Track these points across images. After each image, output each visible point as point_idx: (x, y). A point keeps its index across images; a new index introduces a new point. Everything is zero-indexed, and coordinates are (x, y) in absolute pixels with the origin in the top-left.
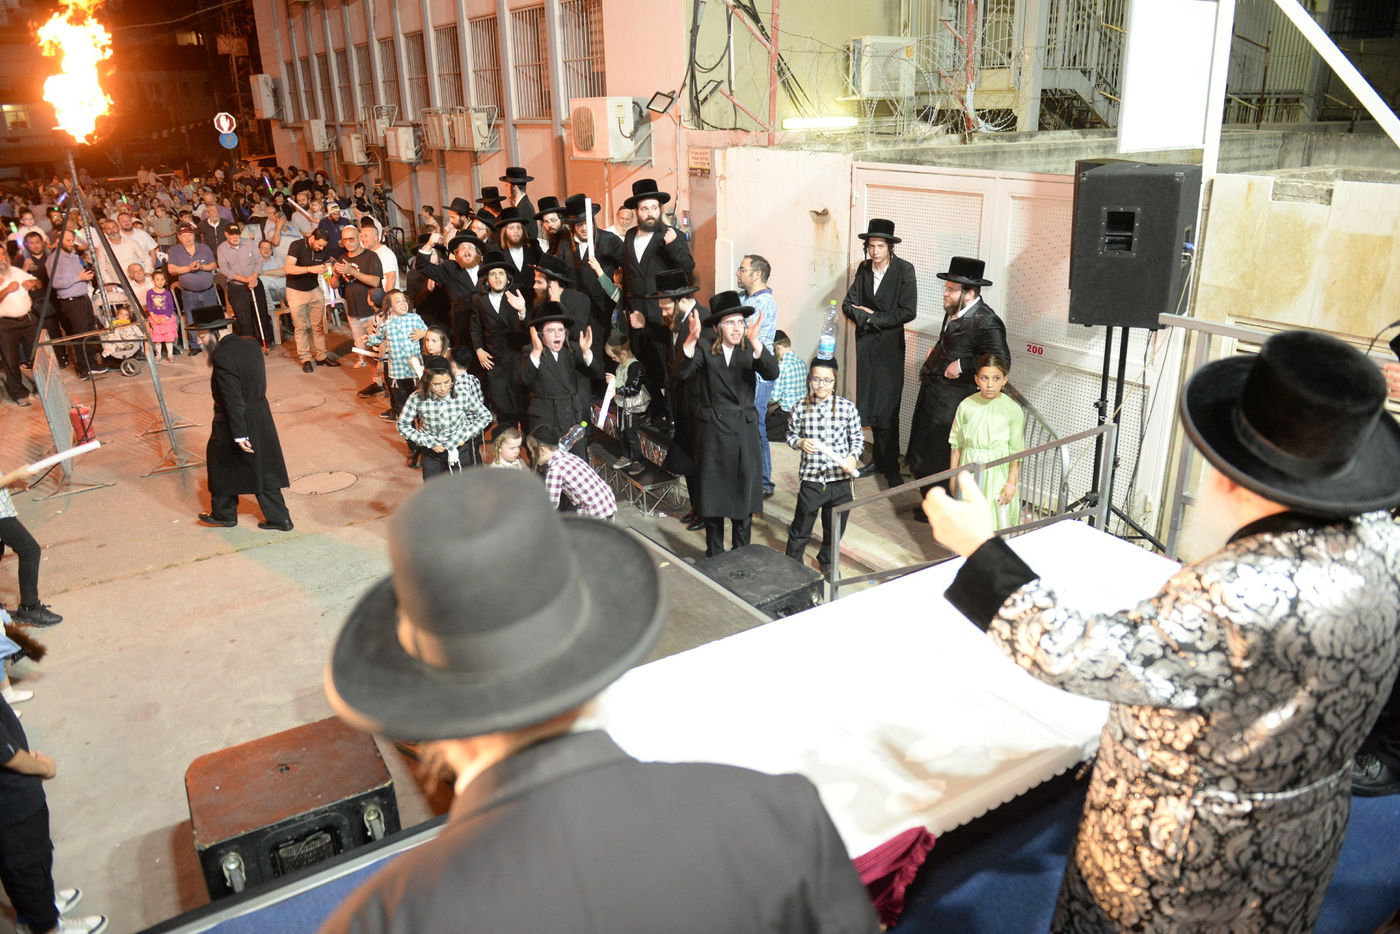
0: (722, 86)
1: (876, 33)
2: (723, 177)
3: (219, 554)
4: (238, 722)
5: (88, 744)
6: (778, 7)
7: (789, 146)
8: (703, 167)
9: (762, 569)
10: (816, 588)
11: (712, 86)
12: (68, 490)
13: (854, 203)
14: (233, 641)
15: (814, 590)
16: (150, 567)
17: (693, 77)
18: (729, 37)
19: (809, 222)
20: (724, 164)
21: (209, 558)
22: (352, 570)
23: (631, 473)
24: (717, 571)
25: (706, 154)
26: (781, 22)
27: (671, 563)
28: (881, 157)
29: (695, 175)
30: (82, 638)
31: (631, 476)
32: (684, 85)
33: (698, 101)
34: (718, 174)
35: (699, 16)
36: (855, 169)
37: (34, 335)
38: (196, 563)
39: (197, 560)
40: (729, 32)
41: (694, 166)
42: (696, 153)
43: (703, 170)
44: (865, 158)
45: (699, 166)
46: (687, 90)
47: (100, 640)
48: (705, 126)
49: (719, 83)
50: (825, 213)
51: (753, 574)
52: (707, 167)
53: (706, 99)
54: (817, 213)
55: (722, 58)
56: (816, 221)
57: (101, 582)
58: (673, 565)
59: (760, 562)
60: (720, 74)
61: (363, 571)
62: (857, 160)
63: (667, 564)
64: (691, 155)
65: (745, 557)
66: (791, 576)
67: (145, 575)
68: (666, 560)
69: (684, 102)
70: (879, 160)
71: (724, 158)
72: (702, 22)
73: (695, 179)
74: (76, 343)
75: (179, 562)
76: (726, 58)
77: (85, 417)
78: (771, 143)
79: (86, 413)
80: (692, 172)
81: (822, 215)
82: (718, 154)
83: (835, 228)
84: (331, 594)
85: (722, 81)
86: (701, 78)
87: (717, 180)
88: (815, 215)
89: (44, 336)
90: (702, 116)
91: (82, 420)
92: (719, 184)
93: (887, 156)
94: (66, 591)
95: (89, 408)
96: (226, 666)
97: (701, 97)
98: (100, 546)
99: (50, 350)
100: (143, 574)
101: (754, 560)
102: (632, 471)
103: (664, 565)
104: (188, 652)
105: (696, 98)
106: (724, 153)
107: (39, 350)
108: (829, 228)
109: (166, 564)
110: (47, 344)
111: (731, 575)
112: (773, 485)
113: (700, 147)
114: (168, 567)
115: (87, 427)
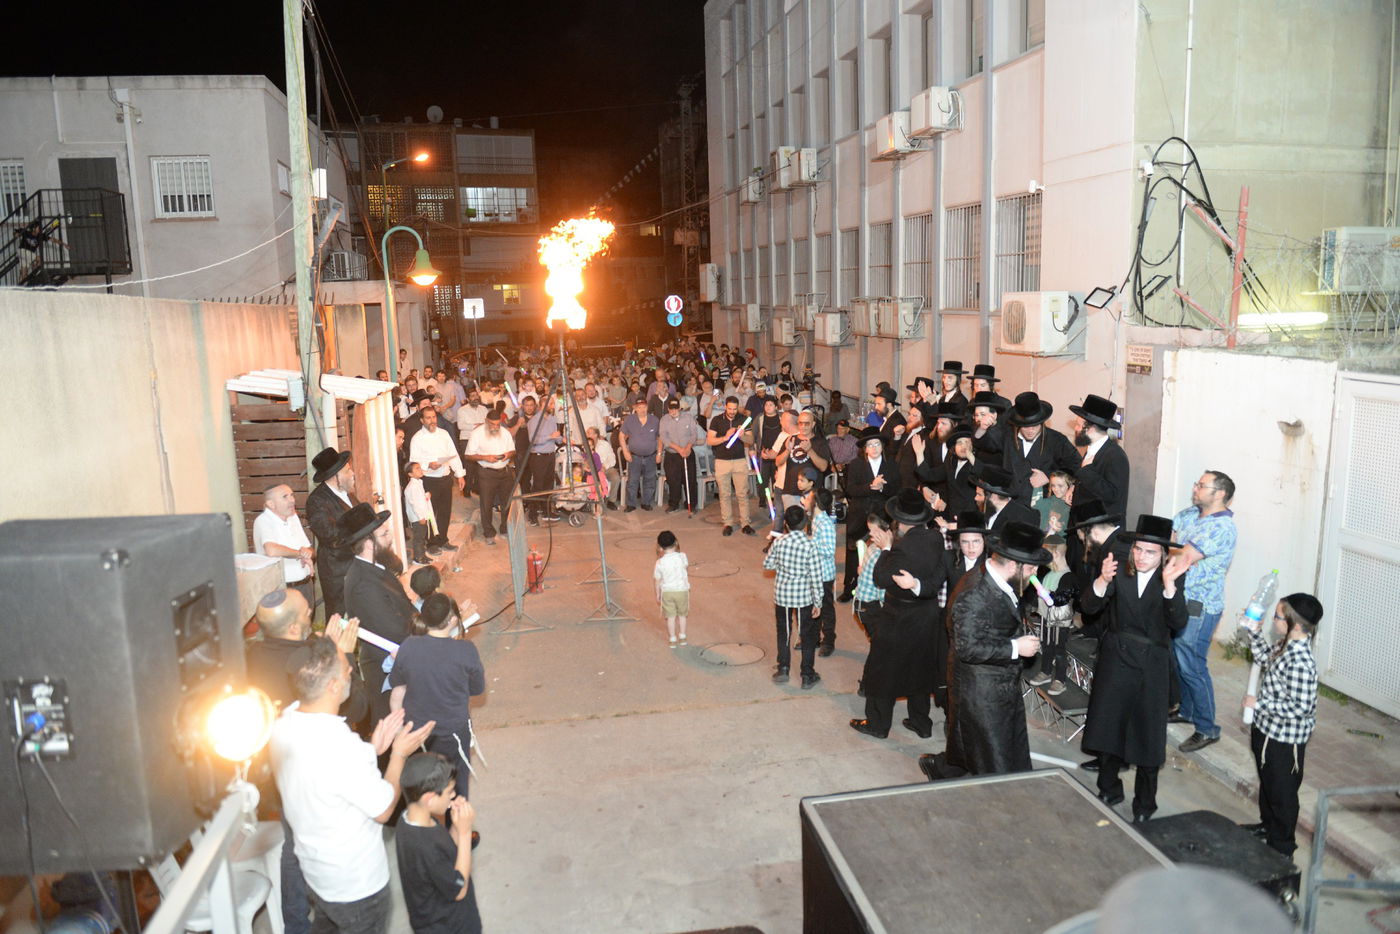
0: (1169, 282)
1: (1355, 224)
2: (1171, 380)
3: (635, 713)
4: (639, 895)
5: (507, 886)
6: (1247, 205)
7: (1251, 348)
8: (1144, 364)
9: (1219, 845)
10: (1290, 883)
11: (1158, 281)
12: (517, 628)
13: (1337, 416)
14: (641, 807)
15: (1286, 886)
16: (575, 716)
17: (1138, 272)
18: (1180, 232)
19: (1279, 436)
20: (1175, 366)
21: (627, 715)
22: (755, 752)
23: (1051, 693)
24: (1163, 838)
25: (1148, 350)
26: (1250, 221)
27: (1111, 822)
28: (1373, 366)
29: (1134, 371)
30: (514, 776)
31: (1051, 696)
32: (1127, 280)
33: (1141, 296)
34: (1167, 375)
35: (1148, 213)
36: (1339, 380)
37: (511, 489)
38: (615, 719)
39: (617, 716)
40: (1181, 227)
41: (1133, 362)
42: (1138, 349)
43: (1143, 368)
44: (1352, 367)
45: (1139, 363)
46: (1129, 287)
47: (528, 781)
48: (1148, 322)
49: (1166, 279)
50: (1297, 425)
51: (1208, 850)
52: (1148, 364)
53: (1151, 294)
54: (1288, 425)
55: (1171, 253)
56: (1286, 433)
57: (534, 723)
58: (1113, 825)
59: (1217, 836)
60: (1168, 269)
61: (765, 755)
62: (1343, 369)
63: (1107, 823)
64: (1130, 351)
65: (1198, 826)
66: (1256, 861)
67: (571, 723)
68: (1106, 818)
69: (1126, 297)
70: (1369, 370)
71: (1175, 359)
72: (1151, 219)
73: (1134, 374)
74: (543, 500)
75: (600, 715)
76: (1175, 253)
77: (538, 563)
78: (1231, 345)
79: (540, 559)
80: (1131, 369)
81: (1293, 429)
82: (1168, 355)
83: (1310, 443)
84: (734, 774)
85: (1170, 277)
86: (1147, 273)
87: (1165, 381)
88: (1285, 428)
89: (518, 492)
90: (1145, 312)
91: (536, 565)
92: (1167, 386)
93: (1381, 365)
94: (505, 726)
95: (542, 555)
96: (632, 832)
97: (1145, 292)
98: (537, 687)
99: (520, 505)
100: (569, 720)
101: (1209, 831)
102: (1052, 690)
103: (1102, 823)
104: (600, 810)
105: (1140, 293)
106: (1176, 355)
107: (512, 503)
108: (1302, 441)
109: (590, 715)
110: (519, 497)
111: (1180, 846)
112: (1218, 729)
113: (1141, 344)
114: (592, 718)
115: (539, 572)
